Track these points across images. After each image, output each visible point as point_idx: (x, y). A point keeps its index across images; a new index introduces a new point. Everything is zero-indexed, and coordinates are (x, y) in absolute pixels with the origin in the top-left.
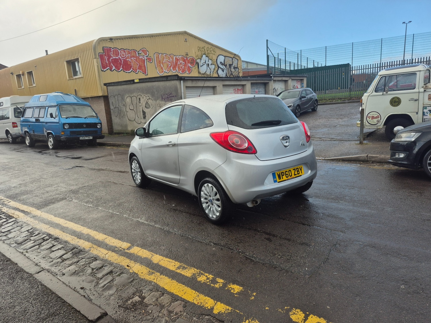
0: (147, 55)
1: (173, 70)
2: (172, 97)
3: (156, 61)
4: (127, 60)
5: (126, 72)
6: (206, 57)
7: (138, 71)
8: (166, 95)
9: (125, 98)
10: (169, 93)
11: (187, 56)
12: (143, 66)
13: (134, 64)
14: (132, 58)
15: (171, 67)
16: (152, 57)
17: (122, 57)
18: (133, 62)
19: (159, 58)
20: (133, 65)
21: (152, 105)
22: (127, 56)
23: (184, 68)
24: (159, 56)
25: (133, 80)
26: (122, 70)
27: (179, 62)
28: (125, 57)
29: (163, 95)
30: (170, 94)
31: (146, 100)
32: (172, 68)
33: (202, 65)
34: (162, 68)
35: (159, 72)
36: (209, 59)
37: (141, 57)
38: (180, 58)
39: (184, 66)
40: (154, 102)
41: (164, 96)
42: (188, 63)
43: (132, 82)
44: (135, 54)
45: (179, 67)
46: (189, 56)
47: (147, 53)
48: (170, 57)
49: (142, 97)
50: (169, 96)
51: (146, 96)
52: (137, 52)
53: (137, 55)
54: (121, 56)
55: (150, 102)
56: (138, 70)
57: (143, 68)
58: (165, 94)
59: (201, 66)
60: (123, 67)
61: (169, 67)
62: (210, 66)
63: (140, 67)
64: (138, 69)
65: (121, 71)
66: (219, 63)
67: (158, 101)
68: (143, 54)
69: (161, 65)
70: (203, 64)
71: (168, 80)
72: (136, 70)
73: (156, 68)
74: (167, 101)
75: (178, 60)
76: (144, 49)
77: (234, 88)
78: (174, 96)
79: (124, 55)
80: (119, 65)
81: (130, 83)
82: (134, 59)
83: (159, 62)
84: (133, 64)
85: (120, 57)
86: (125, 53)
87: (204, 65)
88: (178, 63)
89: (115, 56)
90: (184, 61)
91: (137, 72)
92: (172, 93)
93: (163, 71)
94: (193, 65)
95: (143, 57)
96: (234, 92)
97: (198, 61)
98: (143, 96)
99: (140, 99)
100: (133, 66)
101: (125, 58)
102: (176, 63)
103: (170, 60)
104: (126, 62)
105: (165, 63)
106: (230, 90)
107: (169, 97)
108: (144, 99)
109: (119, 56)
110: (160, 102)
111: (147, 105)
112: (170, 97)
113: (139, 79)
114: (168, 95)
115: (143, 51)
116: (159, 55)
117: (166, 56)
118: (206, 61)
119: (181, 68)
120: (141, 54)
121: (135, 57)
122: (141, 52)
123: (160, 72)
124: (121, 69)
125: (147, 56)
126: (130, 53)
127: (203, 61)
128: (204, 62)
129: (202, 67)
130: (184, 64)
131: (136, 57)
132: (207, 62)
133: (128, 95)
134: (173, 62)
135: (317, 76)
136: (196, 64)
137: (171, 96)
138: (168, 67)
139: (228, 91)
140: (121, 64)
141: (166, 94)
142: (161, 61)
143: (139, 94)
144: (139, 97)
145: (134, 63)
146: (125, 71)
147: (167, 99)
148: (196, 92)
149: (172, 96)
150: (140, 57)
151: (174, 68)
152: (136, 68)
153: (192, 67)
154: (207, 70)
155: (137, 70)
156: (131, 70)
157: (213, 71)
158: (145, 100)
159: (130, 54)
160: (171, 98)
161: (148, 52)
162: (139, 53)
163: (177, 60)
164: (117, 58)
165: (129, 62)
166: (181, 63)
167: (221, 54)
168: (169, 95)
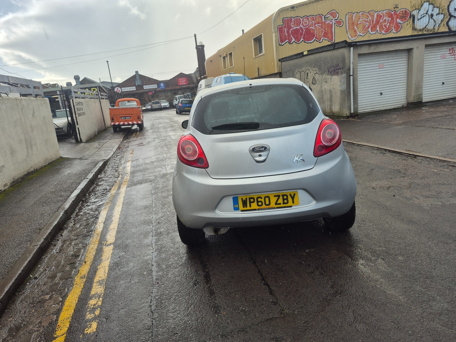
0: (336, 18)
1: (372, 31)
3: (348, 23)
4: (310, 28)
5: (307, 42)
6: (429, 5)
7: (323, 39)
11: (396, 9)
12: (330, 32)
13: (318, 32)
14: (316, 25)
15: (368, 27)
16: (344, 19)
17: (304, 26)
18: (316, 30)
19: (352, 18)
20: (317, 33)
22: (310, 23)
23: (389, 26)
24: (352, 17)
26: (302, 41)
27: (382, 20)
28: (308, 25)
32: (370, 28)
33: (421, 18)
34: (356, 31)
35: (350, 37)
36: (434, 7)
37: (328, 22)
38: (383, 14)
39: (390, 24)
42: (397, 18)
44: (321, 20)
45: (381, 27)
46: (399, 8)
47: (336, 16)
48: (369, 14)
52: (323, 17)
53: (323, 20)
54: (303, 25)
56: (322, 38)
57: (330, 35)
59: (418, 20)
60: (304, 38)
61: (366, 28)
62: (434, 17)
63: (325, 35)
64: (323, 37)
65: (301, 42)
66: (453, 9)
68: (331, 17)
69: (354, 27)
70: (422, 16)
72: (320, 39)
73: (347, 32)
75: (381, 16)
76: (332, 11)
79: (306, 23)
80: (300, 36)
82: (319, 26)
83: (352, 24)
84: (317, 31)
85: (302, 27)
86: (309, 20)
87: (424, 16)
88: (381, 21)
89: (296, 25)
90: (391, 16)
91: (321, 41)
93: (356, 34)
94: (404, 20)
95: (331, 21)
97: (415, 13)
100: (317, 34)
101: (308, 26)
102: (378, 22)
103: (368, 19)
104: (308, 30)
105: (360, 23)
109: (301, 25)
115: (331, 14)
116: (353, 15)
117: (362, 14)
118: (428, 11)
119: (384, 27)
120: (328, 19)
121: (320, 24)
122: (328, 16)
123: (352, 37)
124: (302, 39)
125: (336, 20)
126: (314, 19)
127: (422, 11)
128: (425, 12)
129: (420, 20)
130: (389, 21)
131: (322, 23)
132: (430, 13)
134: (373, 21)
136: (410, 17)
138: (364, 28)
140: (302, 34)
142: (356, 23)
145: (318, 30)
146: (306, 41)
150: (327, 22)
151: (374, 28)
152: (320, 36)
153: (402, 22)
154: (429, 23)
155: (321, 38)
156: (314, 39)
157: (440, 23)
159: (314, 20)
161: (337, 14)
162: (325, 17)
163: (379, 17)
164: (298, 28)
165: (312, 31)
166: (385, 20)
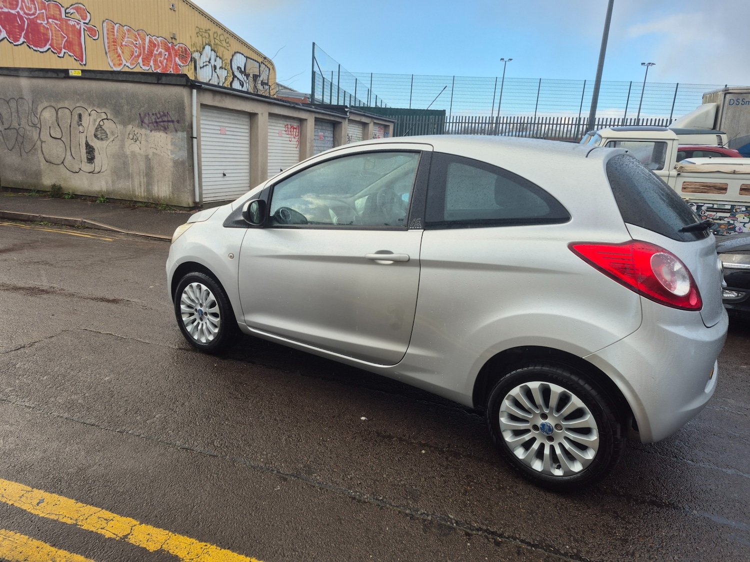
0: (87, 21)
1: (143, 65)
2: (168, 121)
3: (108, 38)
4: (39, 21)
5: (34, 48)
6: (212, 50)
7: (65, 53)
8: (153, 117)
9: (40, 110)
10: (162, 113)
11: (174, 41)
12: (77, 43)
13: (54, 35)
14: (50, 20)
15: (139, 56)
16: (99, 28)
17: (25, 13)
18: (51, 30)
19: (113, 32)
20: (52, 36)
21: (113, 133)
22: (38, 12)
23: (166, 64)
24: (113, 29)
25: (66, 71)
26: (24, 42)
27: (157, 51)
28: (33, 14)
29: (145, 115)
30: (164, 115)
31: (98, 120)
32: (140, 59)
33: (204, 66)
34: (119, 56)
35: (112, 64)
36: (217, 56)
37: (73, 23)
38: (158, 43)
39: (167, 61)
40: (120, 127)
41: (147, 118)
42: (176, 55)
43: (63, 75)
44: (58, 12)
45: (155, 61)
46: (178, 42)
47: (87, 16)
48: (139, 35)
49: (87, 114)
50: (160, 120)
51: (99, 111)
52: (63, 10)
53: (63, 16)
54: (22, 9)
55: (108, 126)
56: (64, 50)
57: (77, 48)
58: (151, 114)
59: (201, 68)
60: (26, 37)
61: (135, 57)
62: (218, 70)
63: (69, 45)
64: (64, 48)
65: (21, 45)
66: (236, 67)
67: (130, 127)
68: (79, 17)
69: (117, 49)
70: (205, 64)
71: (160, 82)
72: (59, 51)
73: (106, 53)
74: (156, 130)
75: (155, 45)
76: (80, 5)
77: (286, 123)
78: (173, 121)
79: (30, 9)
80: (17, 30)
81: (55, 75)
82: (56, 24)
83: (114, 42)
84: (52, 33)
85: (22, 13)
86: (35, 4)
87: (206, 65)
88: (155, 52)
89: (8, 5)
90: (167, 49)
91: (61, 55)
92: (170, 113)
93: (121, 62)
94: (184, 62)
95: (78, 24)
96: (285, 131)
97: (196, 55)
98: (89, 110)
99: (80, 116)
100: (52, 39)
101: (33, 17)
102: (151, 52)
103: (137, 43)
104: (33, 24)
105: (126, 45)
106: (279, 125)
107: (160, 122)
108: (92, 118)
109: (18, 9)
110: (137, 130)
111: (98, 133)
112: (164, 121)
113: (83, 71)
114: (159, 116)
115: (77, 9)
116: (114, 27)
117: (128, 31)
118: (210, 60)
119: (160, 64)
120: (72, 16)
121: (57, 20)
122: (72, 11)
123: (114, 65)
124: (22, 40)
125: (87, 24)
126: (45, 6)
127: (204, 58)
128: (208, 60)
129: (202, 69)
130: (166, 57)
131: (61, 19)
132: (212, 62)
133: (46, 104)
134: (144, 48)
135: (405, 124)
136: (191, 60)
137: (166, 119)
138: (132, 56)
139: (276, 128)
140: (21, 28)
141: (153, 114)
142: (119, 41)
143: (78, 105)
144: (80, 111)
145: (54, 32)
146: (32, 46)
147: (155, 124)
148: (218, 120)
149: (170, 119)
150: (71, 23)
151: (146, 60)
152: (59, 44)
153: (182, 65)
154: (213, 78)
155: (61, 50)
156: (48, 46)
157: (224, 81)
158: (95, 120)
159: (45, 9)
160: (166, 124)
161: (88, 14)
162: (67, 11)
163: (153, 45)
164: (13, 12)
165: (42, 28)
166: (160, 53)
167: (239, 51)
168: (161, 117)
